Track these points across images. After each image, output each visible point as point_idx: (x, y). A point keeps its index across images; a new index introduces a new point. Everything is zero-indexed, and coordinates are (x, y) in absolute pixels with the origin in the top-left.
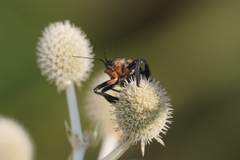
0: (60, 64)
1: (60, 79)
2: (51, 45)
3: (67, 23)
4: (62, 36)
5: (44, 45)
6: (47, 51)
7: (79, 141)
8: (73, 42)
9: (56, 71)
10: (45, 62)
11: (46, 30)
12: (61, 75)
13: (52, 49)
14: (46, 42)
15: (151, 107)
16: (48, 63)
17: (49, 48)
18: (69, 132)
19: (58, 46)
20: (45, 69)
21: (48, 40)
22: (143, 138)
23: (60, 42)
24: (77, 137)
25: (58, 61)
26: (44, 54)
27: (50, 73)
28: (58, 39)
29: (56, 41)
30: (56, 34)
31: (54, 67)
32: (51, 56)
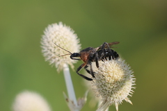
0: (57, 53)
1: (58, 63)
2: (50, 40)
3: (61, 23)
4: (57, 33)
5: (45, 41)
6: (47, 45)
7: (74, 105)
8: (65, 37)
9: (55, 58)
10: (47, 52)
11: (46, 30)
12: (58, 61)
13: (51, 42)
14: (47, 38)
15: (120, 79)
16: (49, 52)
17: (49, 42)
18: (67, 100)
19: (55, 40)
20: (47, 57)
21: (48, 37)
22: (116, 100)
23: (56, 38)
24: (73, 102)
25: (56, 51)
26: (46, 46)
27: (51, 59)
28: (55, 35)
29: (53, 37)
30: (53, 32)
31: (53, 55)
32: (51, 48)
